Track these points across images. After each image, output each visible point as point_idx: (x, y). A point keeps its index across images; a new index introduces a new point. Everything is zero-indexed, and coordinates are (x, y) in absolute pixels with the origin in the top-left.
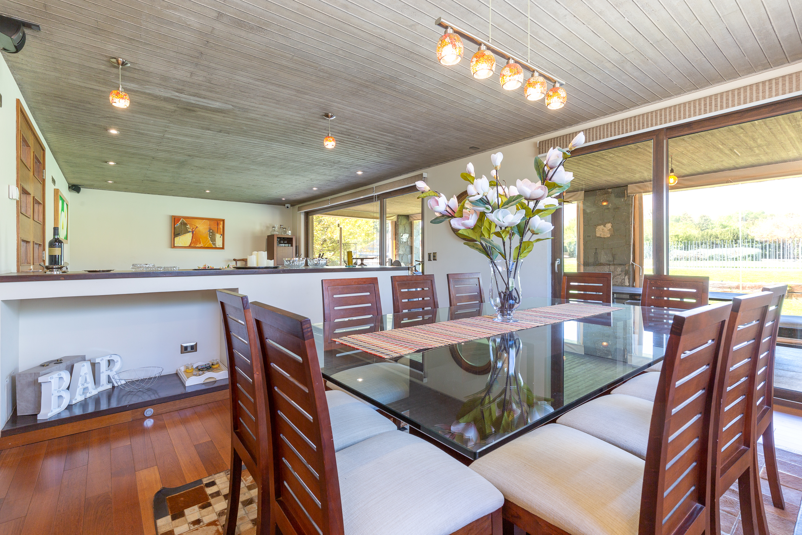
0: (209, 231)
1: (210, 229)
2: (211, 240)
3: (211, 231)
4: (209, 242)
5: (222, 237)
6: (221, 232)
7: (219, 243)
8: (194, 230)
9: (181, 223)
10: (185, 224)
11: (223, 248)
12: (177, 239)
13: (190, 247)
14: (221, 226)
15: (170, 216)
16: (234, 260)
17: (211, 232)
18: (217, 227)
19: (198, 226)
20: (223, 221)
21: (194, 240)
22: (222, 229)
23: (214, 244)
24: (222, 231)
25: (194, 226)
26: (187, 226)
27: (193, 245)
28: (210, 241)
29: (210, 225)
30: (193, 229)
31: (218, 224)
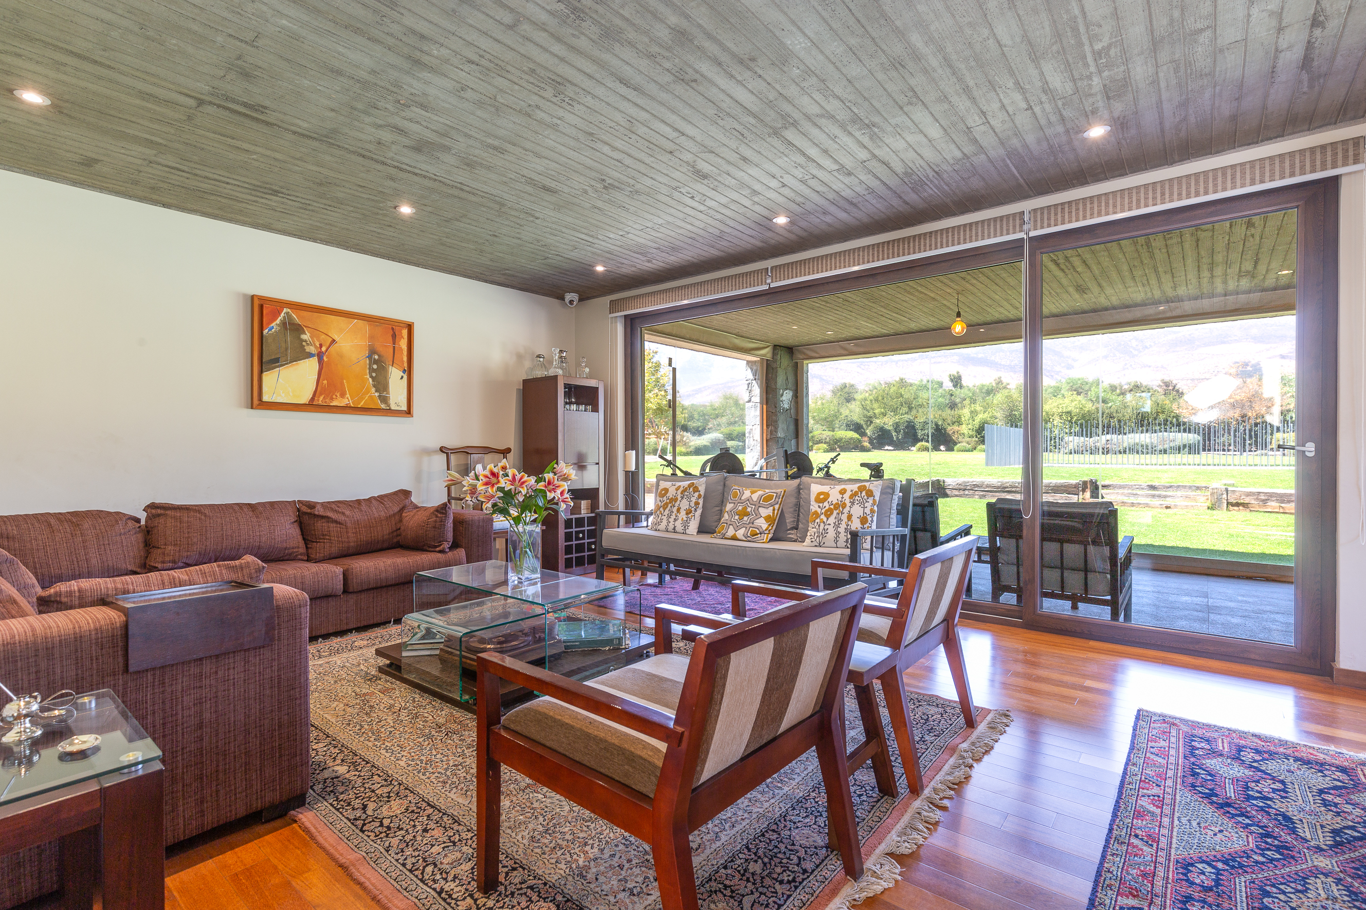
0: (370, 357)
1: (372, 352)
2: (374, 386)
3: (376, 357)
4: (368, 391)
5: (405, 377)
6: (403, 361)
7: (397, 398)
8: (324, 349)
9: (284, 324)
10: (297, 329)
11: (409, 412)
12: (270, 379)
13: (312, 406)
14: (403, 344)
15: (245, 296)
16: (442, 450)
17: (376, 362)
18: (391, 345)
19: (336, 337)
20: (410, 327)
21: (325, 382)
22: (405, 353)
23: (385, 400)
24: (405, 359)
25: (323, 336)
26: (304, 337)
27: (320, 400)
28: (373, 390)
29: (371, 337)
30: (321, 346)
31: (394, 336)
